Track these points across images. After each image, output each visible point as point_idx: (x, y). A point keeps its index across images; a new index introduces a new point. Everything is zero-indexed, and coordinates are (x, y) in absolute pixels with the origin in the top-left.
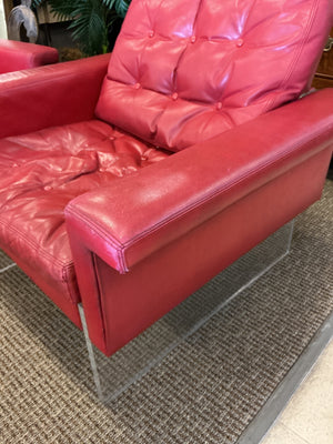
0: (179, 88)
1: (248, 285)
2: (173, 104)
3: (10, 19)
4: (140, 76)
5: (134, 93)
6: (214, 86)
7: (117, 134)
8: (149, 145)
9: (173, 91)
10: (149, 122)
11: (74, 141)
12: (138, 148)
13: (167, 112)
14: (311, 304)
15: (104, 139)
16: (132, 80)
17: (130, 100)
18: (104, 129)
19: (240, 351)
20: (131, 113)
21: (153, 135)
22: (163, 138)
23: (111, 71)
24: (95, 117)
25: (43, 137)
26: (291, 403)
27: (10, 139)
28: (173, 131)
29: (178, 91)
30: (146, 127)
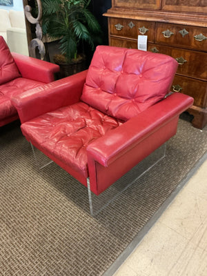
0: (117, 91)
1: (147, 170)
2: (114, 98)
3: (30, 44)
4: (101, 85)
5: (98, 92)
6: (131, 92)
7: (91, 109)
8: (105, 114)
9: (114, 92)
10: (105, 105)
11: (74, 113)
12: (100, 115)
13: (113, 101)
14: (173, 177)
15: (86, 111)
16: (97, 86)
17: (96, 95)
18: (86, 107)
19: (144, 196)
20: (97, 101)
21: (107, 111)
22: (111, 112)
23: (87, 82)
24: (81, 101)
25: (61, 112)
26: (163, 215)
27: (49, 114)
28: (115, 110)
29: (116, 93)
30: (104, 107)
